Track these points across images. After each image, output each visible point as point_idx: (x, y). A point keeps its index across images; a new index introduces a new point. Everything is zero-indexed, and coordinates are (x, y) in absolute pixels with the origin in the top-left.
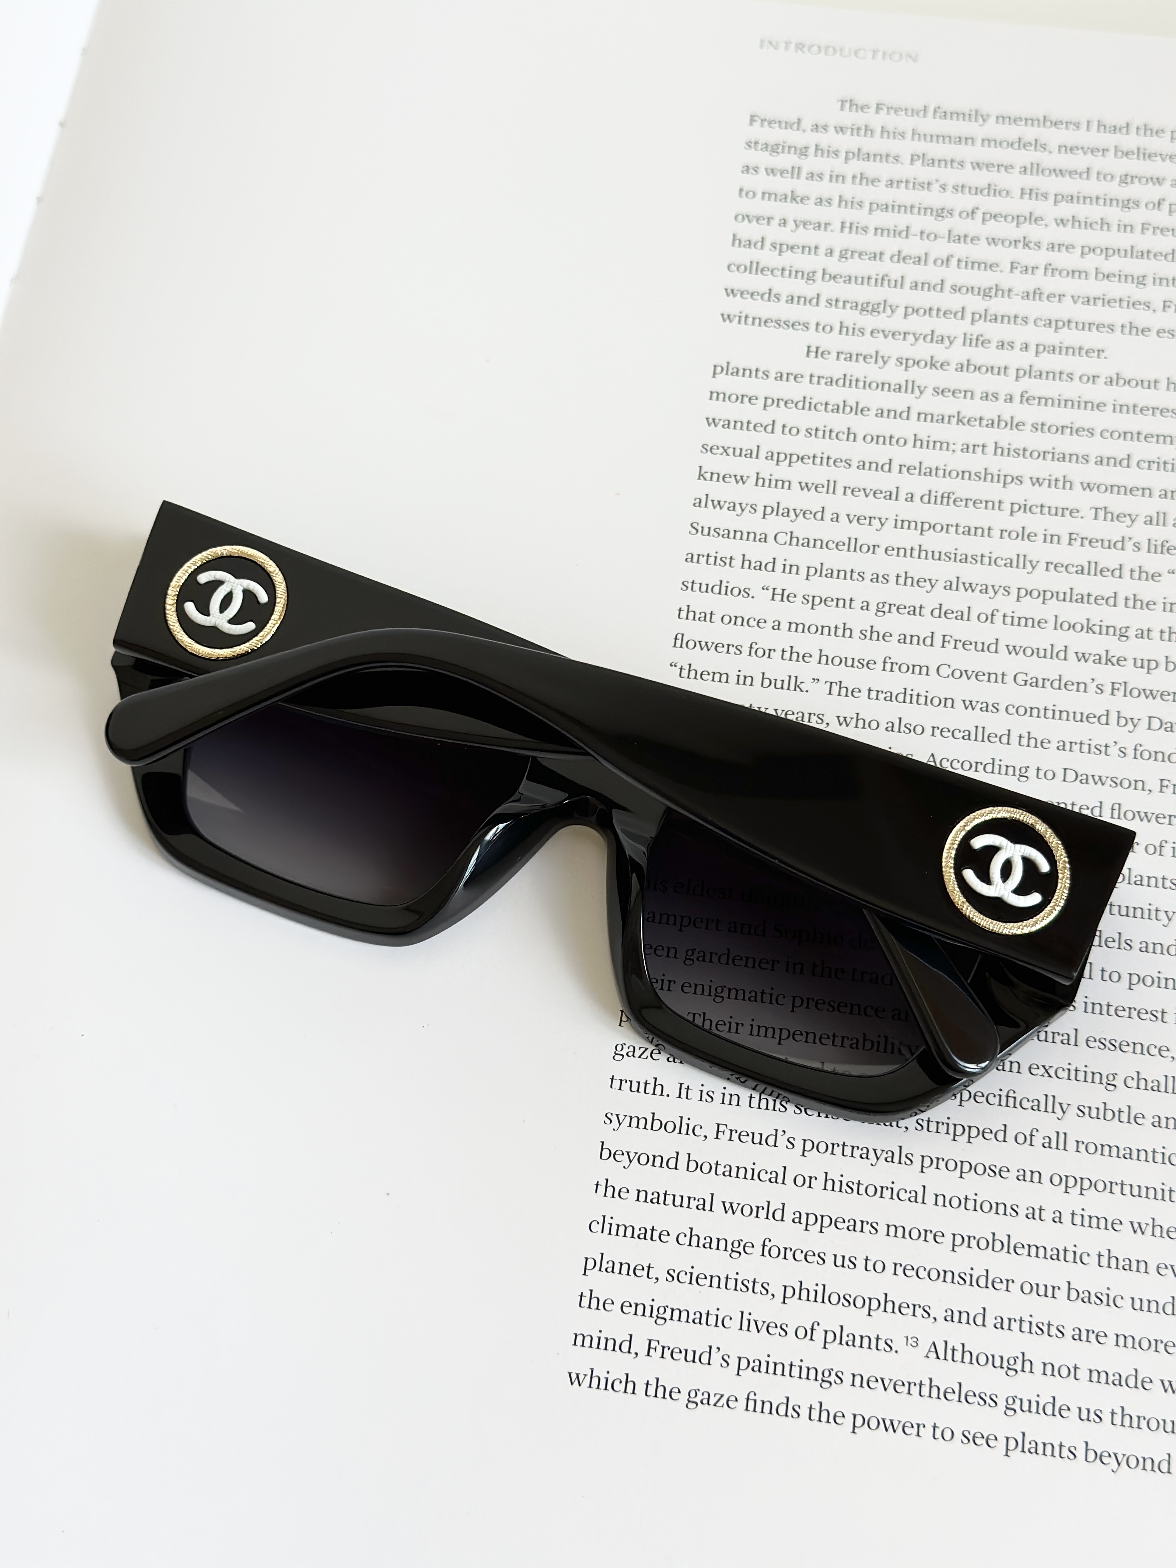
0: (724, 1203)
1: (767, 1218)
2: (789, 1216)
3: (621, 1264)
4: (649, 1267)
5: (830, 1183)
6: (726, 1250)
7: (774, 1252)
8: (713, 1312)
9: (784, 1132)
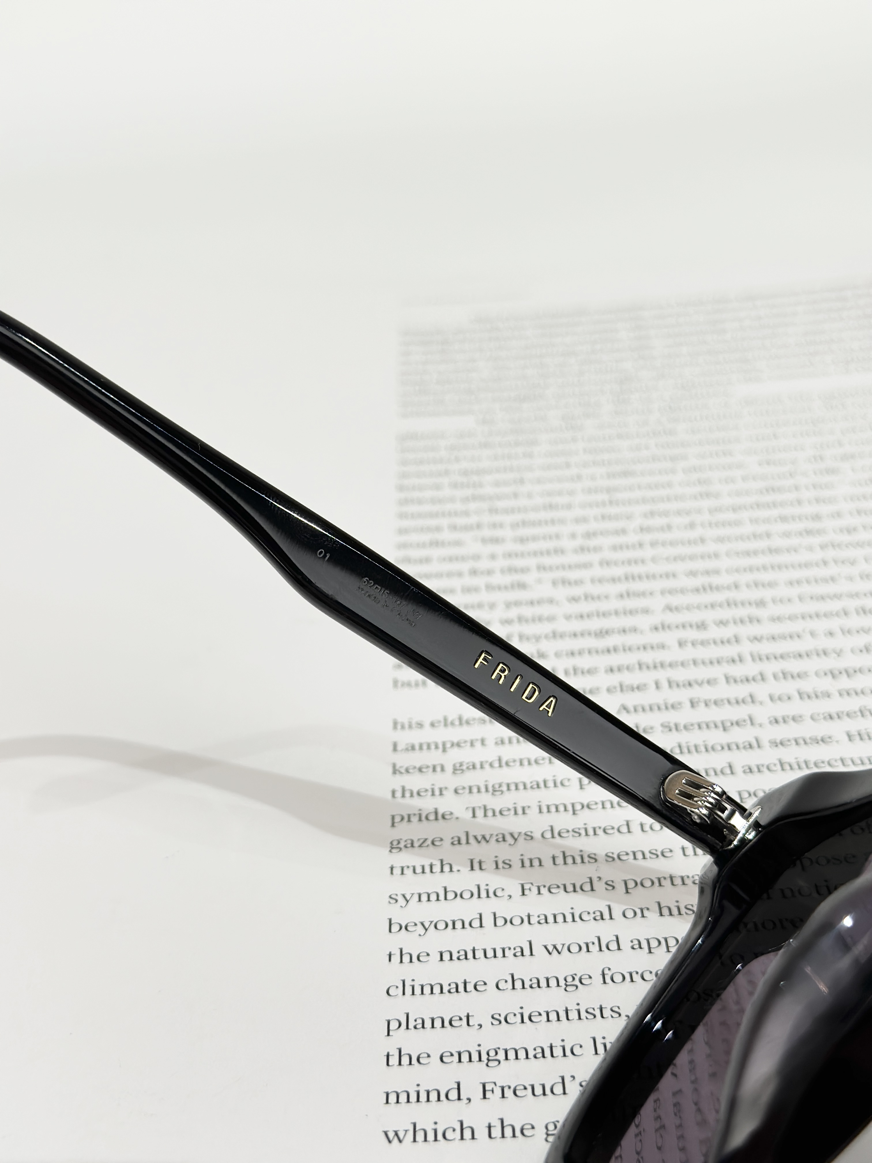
0: (546, 947)
1: (601, 950)
2: (625, 944)
3: (433, 1020)
4: (468, 1017)
5: (665, 911)
6: (558, 985)
7: (618, 978)
8: (557, 1043)
9: (600, 878)
